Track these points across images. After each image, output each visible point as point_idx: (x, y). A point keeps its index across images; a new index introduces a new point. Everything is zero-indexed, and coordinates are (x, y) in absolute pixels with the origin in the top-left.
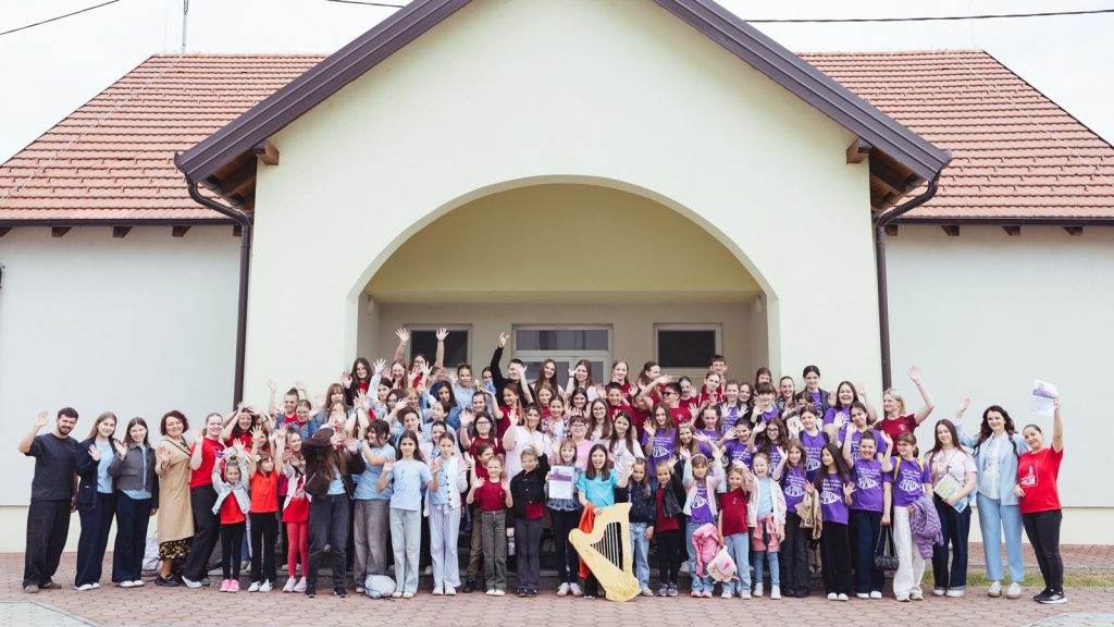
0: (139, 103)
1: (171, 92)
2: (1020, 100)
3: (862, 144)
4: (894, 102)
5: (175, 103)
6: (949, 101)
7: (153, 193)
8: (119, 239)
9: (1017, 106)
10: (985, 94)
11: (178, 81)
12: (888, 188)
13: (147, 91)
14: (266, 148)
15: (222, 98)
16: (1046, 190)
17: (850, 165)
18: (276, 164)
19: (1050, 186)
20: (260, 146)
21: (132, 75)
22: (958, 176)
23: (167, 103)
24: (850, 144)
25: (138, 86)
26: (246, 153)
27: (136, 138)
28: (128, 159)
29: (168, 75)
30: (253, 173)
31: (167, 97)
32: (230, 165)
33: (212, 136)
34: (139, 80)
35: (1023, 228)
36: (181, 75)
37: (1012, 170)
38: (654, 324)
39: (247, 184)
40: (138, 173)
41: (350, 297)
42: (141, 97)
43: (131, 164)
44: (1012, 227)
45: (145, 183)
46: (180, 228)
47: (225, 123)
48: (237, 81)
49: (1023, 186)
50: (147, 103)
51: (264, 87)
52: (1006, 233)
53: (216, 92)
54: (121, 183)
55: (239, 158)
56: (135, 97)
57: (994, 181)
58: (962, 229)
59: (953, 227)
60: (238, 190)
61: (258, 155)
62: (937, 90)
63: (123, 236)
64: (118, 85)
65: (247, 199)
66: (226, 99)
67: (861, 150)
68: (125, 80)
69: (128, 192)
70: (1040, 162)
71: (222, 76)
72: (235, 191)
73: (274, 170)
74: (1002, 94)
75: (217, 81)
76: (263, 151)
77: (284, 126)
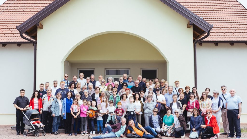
0: (8, 10)
1: (16, 7)
2: (239, 9)
3: (190, 23)
4: (205, 10)
5: (17, 11)
6: (220, 9)
7: (12, 35)
8: (4, 47)
9: (238, 11)
10: (229, 7)
11: (18, 4)
12: (198, 34)
13: (10, 7)
14: (39, 24)
15: (29, 9)
16: (242, 34)
17: (188, 28)
18: (42, 28)
19: (242, 32)
20: (38, 24)
21: (6, 3)
22: (219, 30)
23: (15, 11)
24: (188, 23)
25: (7, 6)
26: (34, 26)
27: (7, 20)
28: (6, 26)
29: (15, 3)
30: (36, 31)
31: (15, 9)
32: (31, 29)
33: (25, 22)
34: (7, 4)
35: (234, 44)
36: (18, 3)
37: (234, 28)
38: (141, 68)
39: (35, 33)
40: (8, 30)
41: (62, 62)
42: (8, 9)
43: (6, 27)
44: (232, 43)
45: (10, 32)
46: (19, 44)
47: (29, 18)
48: (33, 4)
49: (236, 33)
50: (10, 10)
51: (41, 6)
52: (230, 45)
53: (28, 7)
54: (4, 32)
55: (33, 27)
56: (7, 9)
57: (228, 31)
58: (219, 44)
59: (216, 43)
60: (33, 35)
61: (37, 26)
62: (217, 6)
63: (5, 46)
64: (2, 6)
65: (35, 37)
66: (31, 9)
67: (190, 24)
68: (4, 4)
69: (6, 35)
70: (241, 26)
71: (30, 3)
72: (32, 35)
73: (42, 30)
74: (234, 7)
75: (28, 4)
76: (39, 25)
77: (44, 19)
